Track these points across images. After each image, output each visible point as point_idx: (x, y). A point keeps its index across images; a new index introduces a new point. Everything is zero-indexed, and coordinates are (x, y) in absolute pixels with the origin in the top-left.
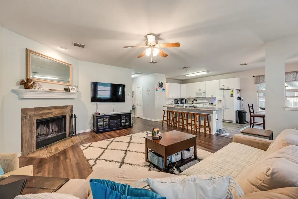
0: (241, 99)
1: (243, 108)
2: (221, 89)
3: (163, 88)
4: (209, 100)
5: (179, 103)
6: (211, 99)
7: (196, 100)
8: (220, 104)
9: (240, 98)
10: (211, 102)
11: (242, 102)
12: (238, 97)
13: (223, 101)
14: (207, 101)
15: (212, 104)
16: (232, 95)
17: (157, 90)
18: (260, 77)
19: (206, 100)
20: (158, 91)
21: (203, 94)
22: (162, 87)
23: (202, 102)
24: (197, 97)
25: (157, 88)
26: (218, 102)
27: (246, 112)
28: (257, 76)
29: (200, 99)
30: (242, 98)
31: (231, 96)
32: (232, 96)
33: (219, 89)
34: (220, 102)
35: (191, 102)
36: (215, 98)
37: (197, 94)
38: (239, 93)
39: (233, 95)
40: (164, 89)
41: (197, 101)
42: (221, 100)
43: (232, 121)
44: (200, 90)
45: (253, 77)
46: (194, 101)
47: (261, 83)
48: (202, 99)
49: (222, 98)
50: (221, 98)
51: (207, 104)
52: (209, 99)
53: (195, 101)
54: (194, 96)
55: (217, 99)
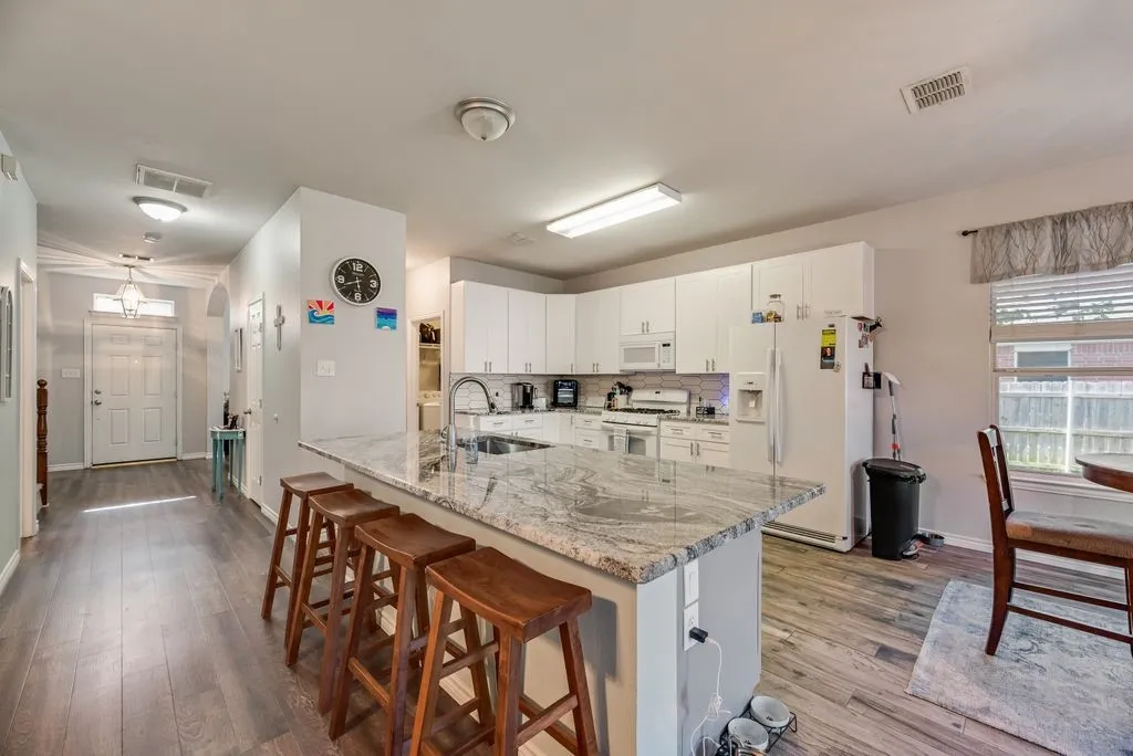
0: (884, 383)
1: (895, 446)
2: (759, 318)
3: (381, 301)
4: (696, 390)
5: (535, 403)
6: (706, 384)
7: (627, 390)
8: (753, 416)
9: (877, 377)
10: (705, 404)
11: (888, 405)
12: (866, 373)
13: (771, 399)
14: (682, 396)
15: (711, 411)
16: (828, 357)
17: (322, 313)
18: (1016, 234)
19: (680, 389)
20: (329, 319)
21: (659, 352)
22: (369, 294)
23: (660, 397)
24: (636, 373)
25: (327, 298)
26: (744, 404)
27: (921, 479)
28: (990, 230)
29: (650, 380)
30: (888, 376)
31: (823, 366)
32: (831, 366)
33: (750, 318)
34: (752, 404)
35: (603, 401)
36: (726, 376)
37: (630, 353)
38: (871, 344)
39: (837, 360)
40: (387, 315)
41: (635, 395)
42: (757, 393)
43: (832, 538)
44: (645, 328)
45: (965, 233)
46: (618, 396)
47: (1022, 272)
48: (656, 380)
49: (766, 373)
50: (758, 375)
51: (683, 409)
52: (699, 380)
53: (624, 397)
54: (613, 365)
55: (735, 385)
